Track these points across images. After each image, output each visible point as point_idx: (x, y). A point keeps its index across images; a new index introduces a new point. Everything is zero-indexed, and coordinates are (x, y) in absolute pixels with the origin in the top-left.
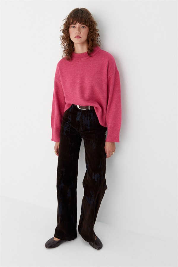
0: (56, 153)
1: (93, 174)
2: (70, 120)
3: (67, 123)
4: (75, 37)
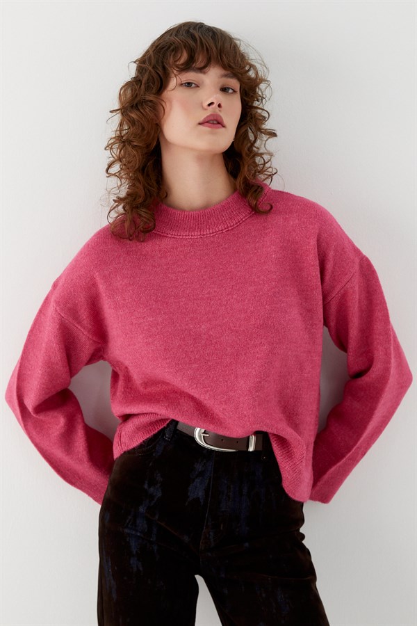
2: (152, 497)
3: (142, 509)
4: (200, 124)
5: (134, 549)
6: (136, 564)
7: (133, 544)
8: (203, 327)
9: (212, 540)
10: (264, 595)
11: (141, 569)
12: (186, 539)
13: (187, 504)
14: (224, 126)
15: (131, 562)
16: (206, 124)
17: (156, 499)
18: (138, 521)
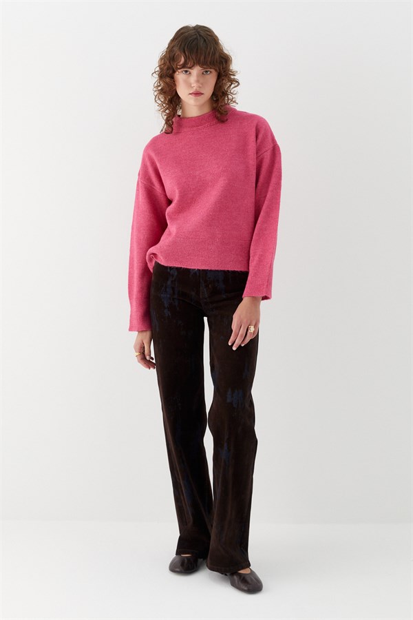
0: (140, 358)
1: (229, 392)
2: (173, 276)
4: (190, 94)
5: (166, 305)
6: (167, 313)
7: (165, 302)
14: (202, 94)
15: (165, 312)
16: (193, 95)
17: (175, 276)
18: (167, 290)
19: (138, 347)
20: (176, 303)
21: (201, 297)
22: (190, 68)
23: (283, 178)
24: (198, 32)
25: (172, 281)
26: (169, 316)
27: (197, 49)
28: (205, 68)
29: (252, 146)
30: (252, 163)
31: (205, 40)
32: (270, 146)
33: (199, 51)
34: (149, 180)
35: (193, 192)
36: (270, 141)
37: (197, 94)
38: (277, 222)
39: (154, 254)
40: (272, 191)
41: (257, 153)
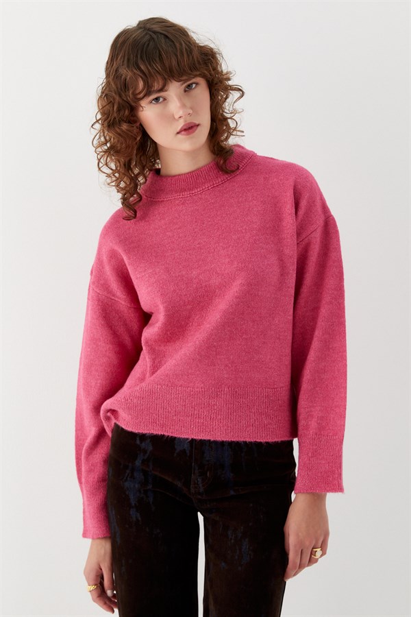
0: (96, 595)
2: (145, 452)
3: (138, 463)
4: (178, 133)
5: (133, 501)
6: (134, 515)
7: (132, 497)
8: (194, 272)
9: (201, 485)
10: (233, 541)
11: (140, 519)
12: (179, 484)
13: (175, 455)
14: (198, 125)
15: (131, 513)
16: (183, 132)
17: (148, 452)
18: (136, 474)
19: (93, 575)
20: (151, 500)
21: (193, 490)
22: (161, 90)
23: (345, 277)
24: (149, 30)
25: (143, 461)
26: (137, 520)
27: (160, 55)
28: (185, 81)
29: (289, 223)
30: (291, 252)
31: (166, 37)
32: (320, 222)
33: (164, 56)
34: (105, 287)
35: (189, 307)
36: (319, 210)
37: (189, 129)
38: (344, 358)
39: (113, 412)
40: (331, 303)
41: (299, 234)
